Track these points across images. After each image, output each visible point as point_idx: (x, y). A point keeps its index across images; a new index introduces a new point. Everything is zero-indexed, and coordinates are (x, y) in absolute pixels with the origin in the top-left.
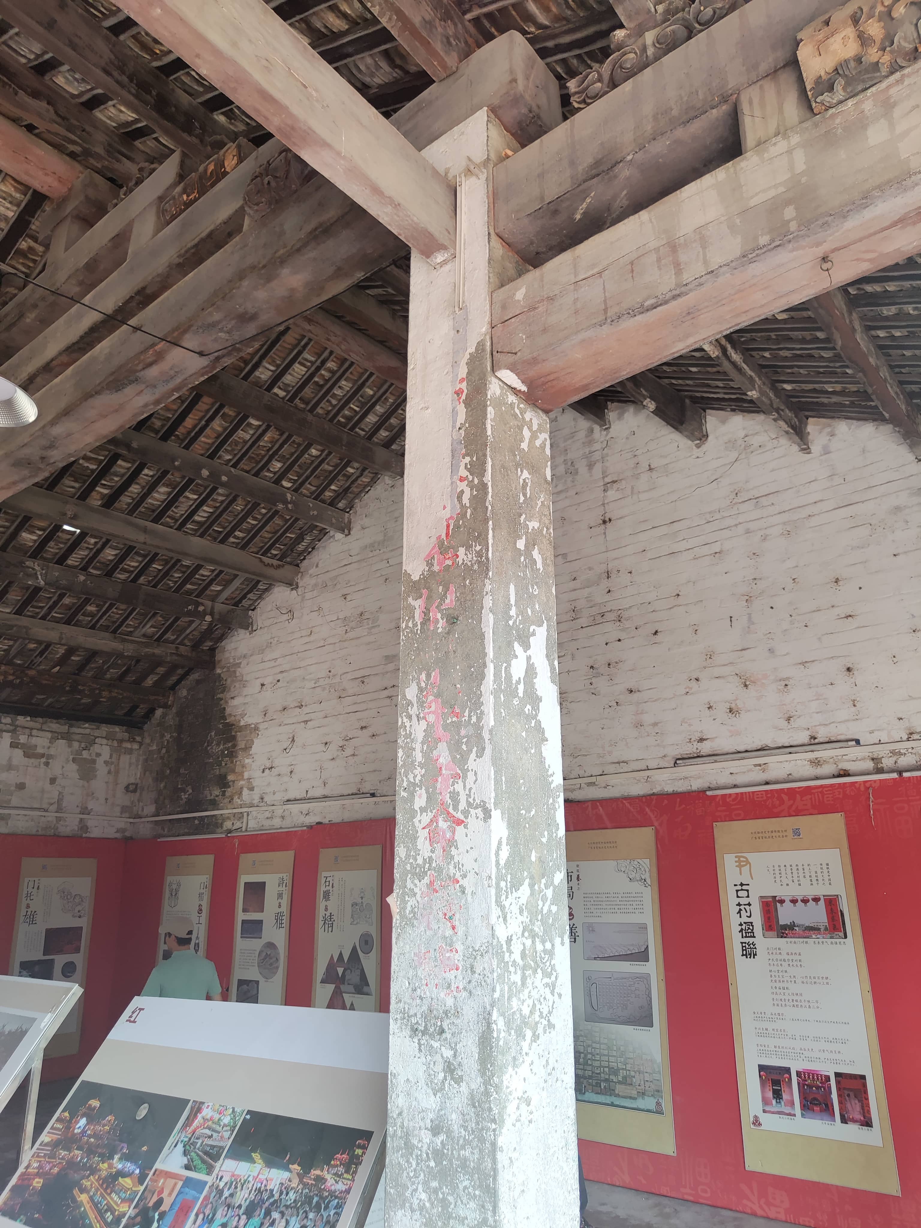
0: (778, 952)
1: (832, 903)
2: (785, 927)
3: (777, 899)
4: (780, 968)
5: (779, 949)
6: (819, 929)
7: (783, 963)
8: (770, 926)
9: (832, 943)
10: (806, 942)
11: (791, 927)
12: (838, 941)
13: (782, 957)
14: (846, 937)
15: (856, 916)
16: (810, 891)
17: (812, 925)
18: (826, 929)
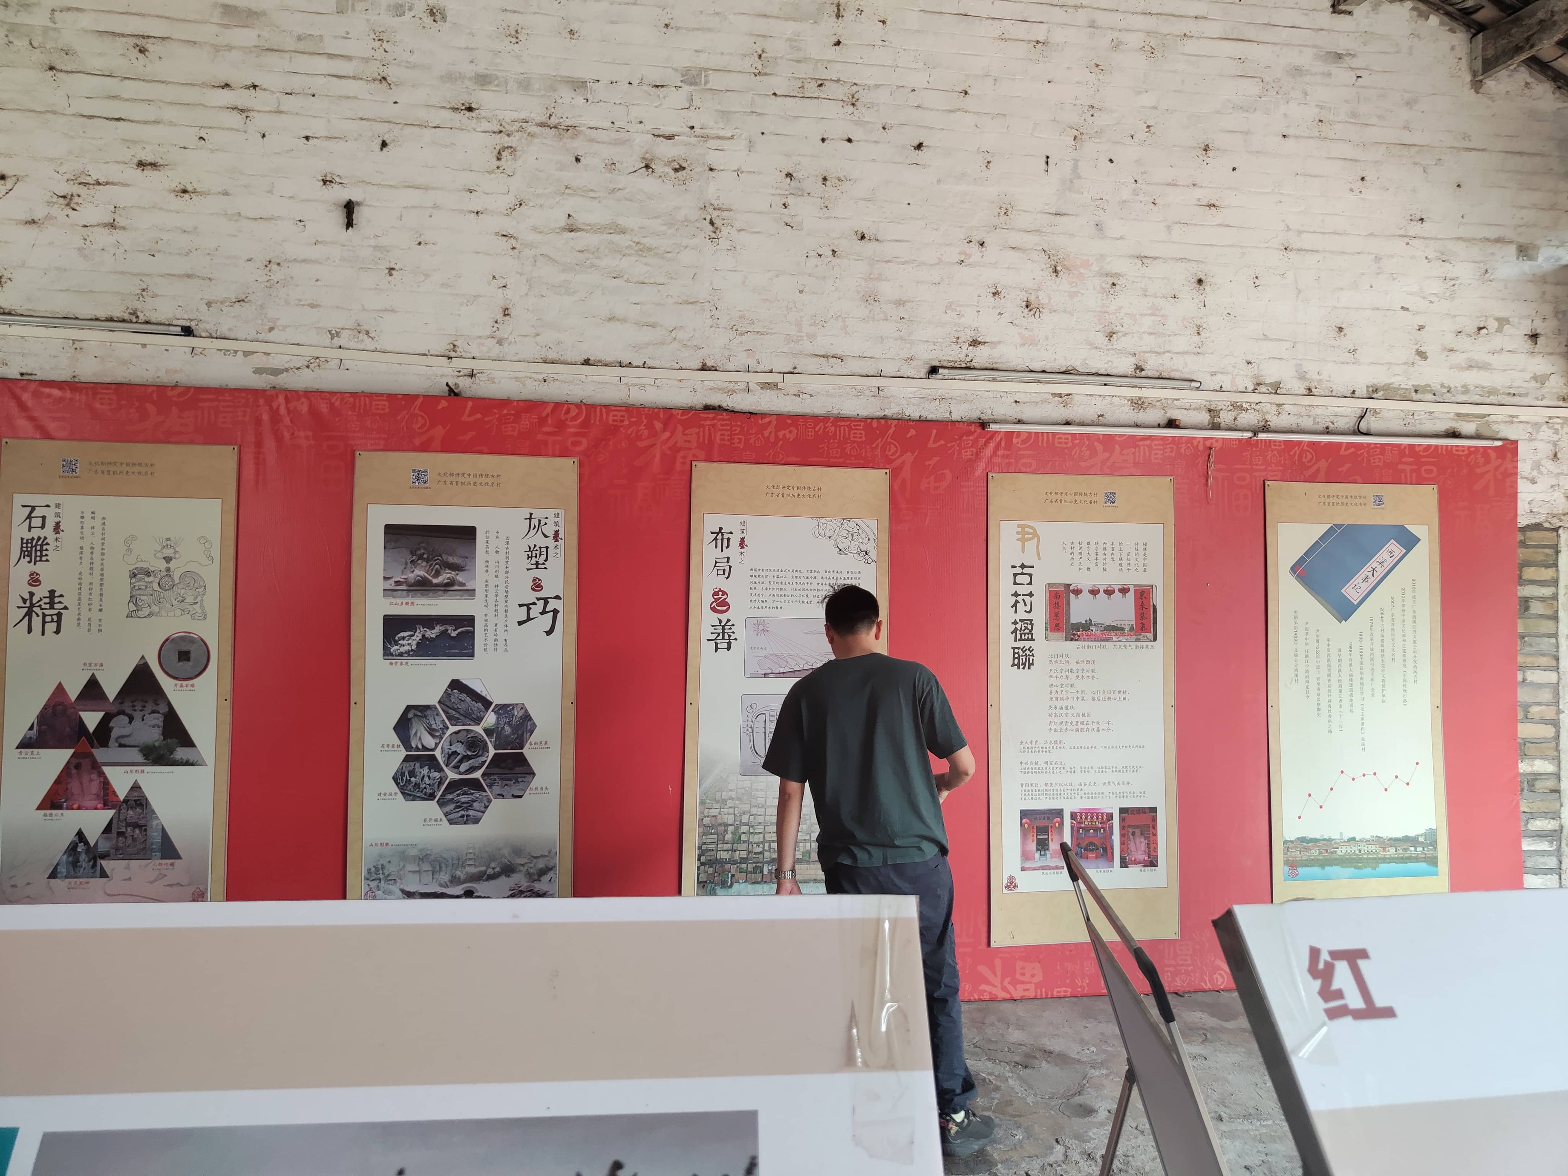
0: (1064, 659)
1: (1143, 595)
2: (1078, 627)
3: (1072, 588)
4: (1065, 681)
5: (1067, 656)
6: (1123, 629)
7: (1070, 674)
8: (1057, 625)
9: (1137, 647)
10: (1104, 647)
11: (1086, 626)
12: (1145, 644)
13: (1069, 667)
14: (1155, 639)
15: (1172, 613)
16: (1116, 580)
17: (1112, 624)
18: (1132, 629)
